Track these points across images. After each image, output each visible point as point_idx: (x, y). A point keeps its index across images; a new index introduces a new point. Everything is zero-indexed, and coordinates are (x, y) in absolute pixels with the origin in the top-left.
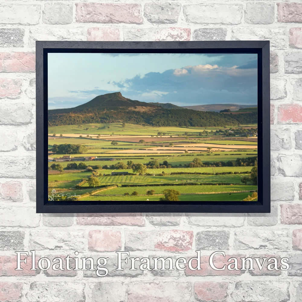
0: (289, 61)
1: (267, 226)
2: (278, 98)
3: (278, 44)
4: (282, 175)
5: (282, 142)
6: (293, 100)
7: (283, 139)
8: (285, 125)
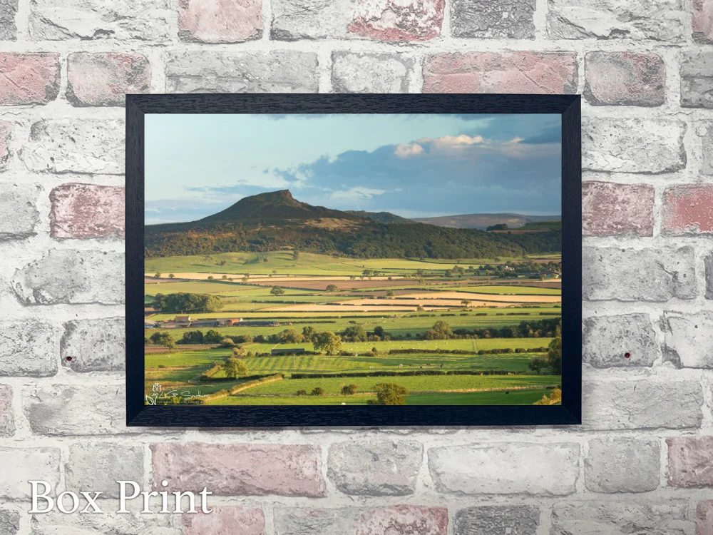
0: (693, 77)
1: (634, 493)
2: (663, 169)
3: (664, 33)
4: (672, 365)
5: (673, 281)
6: (702, 176)
7: (676, 272)
8: (680, 239)
